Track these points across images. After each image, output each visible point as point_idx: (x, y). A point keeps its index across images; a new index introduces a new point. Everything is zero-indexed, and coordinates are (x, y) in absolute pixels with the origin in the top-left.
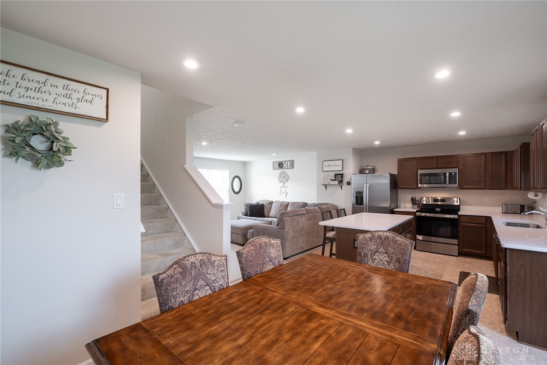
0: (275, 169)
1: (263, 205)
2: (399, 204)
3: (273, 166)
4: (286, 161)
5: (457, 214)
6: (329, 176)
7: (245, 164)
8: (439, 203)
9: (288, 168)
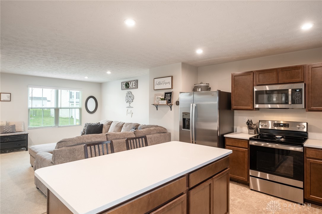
0: (123, 89)
2: (235, 127)
4: (131, 81)
5: (302, 146)
6: (159, 95)
7: (101, 85)
8: (282, 128)
9: (133, 88)
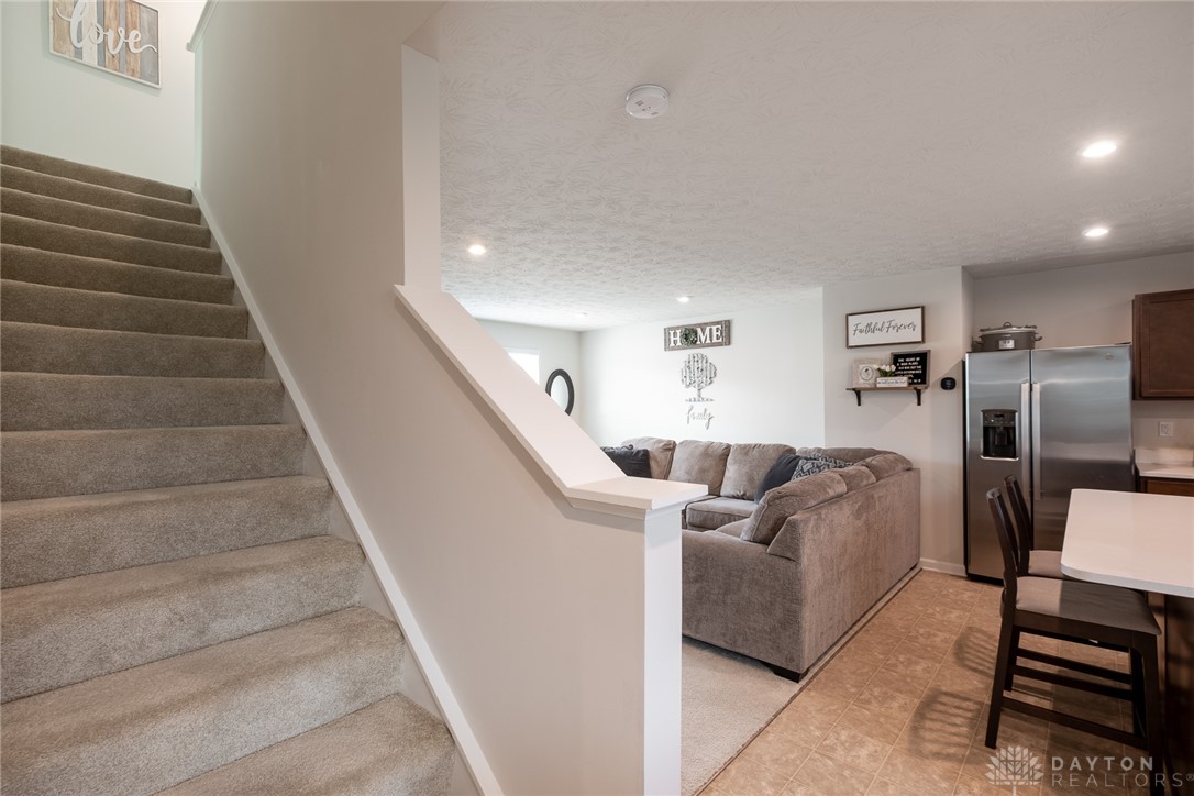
0: (673, 349)
1: (646, 453)
3: (667, 341)
4: (706, 324)
6: (873, 361)
7: (580, 336)
9: (713, 345)
